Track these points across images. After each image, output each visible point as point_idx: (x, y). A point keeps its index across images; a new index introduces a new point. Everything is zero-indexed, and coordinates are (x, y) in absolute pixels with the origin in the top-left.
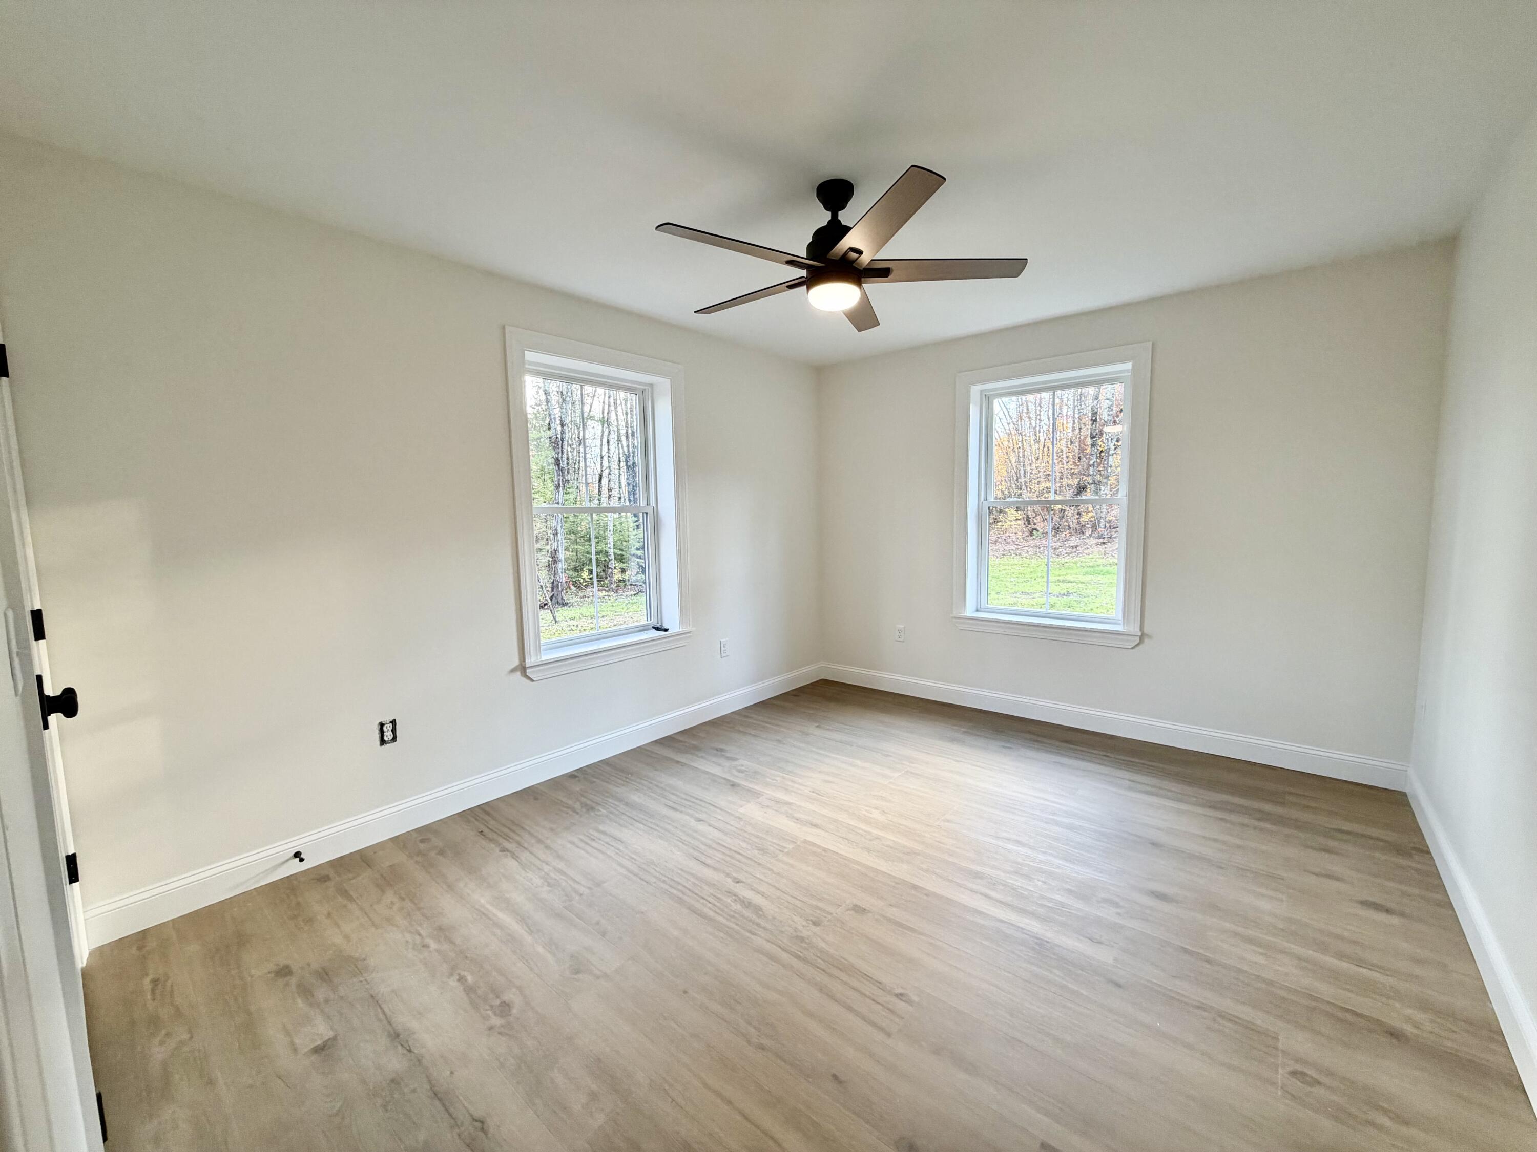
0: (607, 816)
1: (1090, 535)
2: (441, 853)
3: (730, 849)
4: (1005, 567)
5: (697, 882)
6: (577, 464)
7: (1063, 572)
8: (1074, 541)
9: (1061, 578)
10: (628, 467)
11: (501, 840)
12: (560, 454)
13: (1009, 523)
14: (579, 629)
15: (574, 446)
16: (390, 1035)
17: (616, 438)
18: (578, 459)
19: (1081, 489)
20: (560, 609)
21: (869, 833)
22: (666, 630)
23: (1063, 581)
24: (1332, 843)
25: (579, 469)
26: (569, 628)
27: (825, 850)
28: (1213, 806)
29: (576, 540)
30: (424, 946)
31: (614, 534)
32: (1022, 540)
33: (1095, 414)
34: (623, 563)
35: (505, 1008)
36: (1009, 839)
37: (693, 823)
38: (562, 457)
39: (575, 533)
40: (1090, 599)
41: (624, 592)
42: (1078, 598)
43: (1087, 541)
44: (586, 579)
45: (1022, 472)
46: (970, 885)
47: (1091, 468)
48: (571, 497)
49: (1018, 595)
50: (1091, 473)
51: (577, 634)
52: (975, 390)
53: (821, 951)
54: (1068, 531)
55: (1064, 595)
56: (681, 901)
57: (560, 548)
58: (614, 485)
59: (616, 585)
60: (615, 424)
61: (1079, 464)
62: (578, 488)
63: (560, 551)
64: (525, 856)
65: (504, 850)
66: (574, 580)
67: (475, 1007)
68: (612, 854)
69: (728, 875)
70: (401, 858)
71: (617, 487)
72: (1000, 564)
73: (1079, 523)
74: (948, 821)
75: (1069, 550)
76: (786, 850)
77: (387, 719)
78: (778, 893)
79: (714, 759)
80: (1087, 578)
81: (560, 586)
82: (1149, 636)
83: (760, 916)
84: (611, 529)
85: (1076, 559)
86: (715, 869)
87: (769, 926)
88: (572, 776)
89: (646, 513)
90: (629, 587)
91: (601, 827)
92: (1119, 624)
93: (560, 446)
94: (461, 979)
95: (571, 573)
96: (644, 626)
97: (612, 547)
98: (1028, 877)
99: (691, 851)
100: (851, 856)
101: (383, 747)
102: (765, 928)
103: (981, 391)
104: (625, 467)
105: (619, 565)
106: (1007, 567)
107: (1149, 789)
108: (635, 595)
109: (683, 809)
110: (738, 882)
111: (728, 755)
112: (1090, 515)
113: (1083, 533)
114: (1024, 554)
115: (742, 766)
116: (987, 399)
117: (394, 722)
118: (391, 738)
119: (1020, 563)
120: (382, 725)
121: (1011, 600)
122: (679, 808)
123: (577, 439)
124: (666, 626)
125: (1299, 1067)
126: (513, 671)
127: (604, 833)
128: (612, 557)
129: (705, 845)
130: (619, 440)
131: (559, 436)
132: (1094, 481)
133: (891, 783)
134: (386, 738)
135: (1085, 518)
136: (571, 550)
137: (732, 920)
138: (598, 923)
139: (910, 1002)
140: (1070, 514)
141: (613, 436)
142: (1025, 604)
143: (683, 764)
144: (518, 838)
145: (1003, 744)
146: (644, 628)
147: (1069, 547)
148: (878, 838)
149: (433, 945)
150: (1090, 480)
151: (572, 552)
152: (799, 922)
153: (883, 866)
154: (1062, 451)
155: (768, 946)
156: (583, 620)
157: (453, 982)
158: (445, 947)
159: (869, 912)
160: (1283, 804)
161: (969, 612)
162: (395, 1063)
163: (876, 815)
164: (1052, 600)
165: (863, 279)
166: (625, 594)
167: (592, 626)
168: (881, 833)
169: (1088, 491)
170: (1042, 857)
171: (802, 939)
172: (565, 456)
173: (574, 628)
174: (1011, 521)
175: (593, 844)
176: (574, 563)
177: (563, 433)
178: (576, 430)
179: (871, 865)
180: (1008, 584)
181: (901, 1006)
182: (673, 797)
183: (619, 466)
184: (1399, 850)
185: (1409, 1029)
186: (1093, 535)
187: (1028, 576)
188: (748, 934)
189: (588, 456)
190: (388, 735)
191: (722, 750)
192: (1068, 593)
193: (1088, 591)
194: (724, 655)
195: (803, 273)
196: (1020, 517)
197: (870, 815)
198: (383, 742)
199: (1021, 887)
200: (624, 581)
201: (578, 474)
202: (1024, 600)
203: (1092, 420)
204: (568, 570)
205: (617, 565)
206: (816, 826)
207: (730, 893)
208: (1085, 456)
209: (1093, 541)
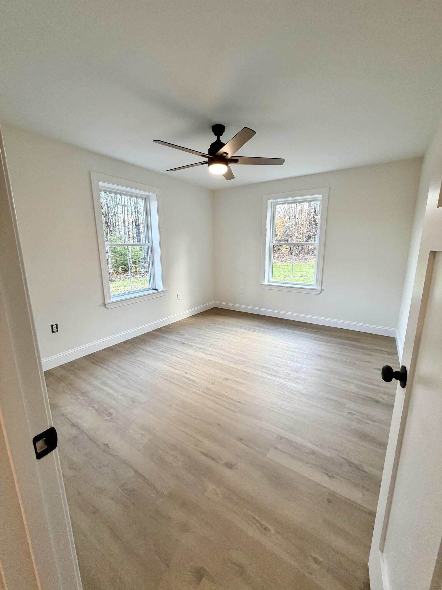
0: (139, 355)
1: (312, 255)
2: (79, 369)
3: (184, 364)
4: (281, 266)
5: (172, 374)
6: (115, 224)
7: (302, 268)
8: (306, 257)
9: (301, 270)
10: (136, 225)
11: (101, 365)
12: (108, 220)
13: (283, 250)
14: (119, 291)
15: (113, 216)
16: (71, 425)
17: (131, 213)
18: (115, 221)
19: (309, 237)
20: (111, 283)
21: (230, 356)
22: (157, 290)
23: (301, 272)
24: (372, 353)
25: (115, 226)
26: (115, 291)
27: (215, 362)
28: (339, 343)
29: (116, 255)
30: (78, 399)
31: (132, 253)
32: (288, 256)
33: (315, 209)
34: (136, 264)
35: (110, 414)
36: (275, 356)
37: (170, 356)
38: (108, 221)
39: (115, 252)
40: (310, 278)
41: (136, 276)
42: (306, 278)
43: (311, 257)
44: (121, 271)
45: (289, 230)
46: (262, 370)
47: (313, 230)
48: (113, 237)
49: (285, 277)
50: (313, 231)
51: (119, 292)
52: (269, 202)
53: (215, 391)
54: (304, 253)
55: (301, 276)
56: (167, 380)
57: (109, 258)
58: (131, 233)
59: (133, 273)
60: (130, 207)
61: (309, 228)
62: (115, 234)
63: (110, 260)
64: (110, 369)
65: (102, 368)
66: (116, 271)
67: (100, 414)
68: (142, 367)
69: (183, 372)
70: (63, 372)
71: (132, 233)
72: (280, 265)
73: (308, 250)
74: (256, 352)
75: (304, 260)
76: (202, 363)
77: (54, 323)
78: (200, 376)
79: (176, 335)
80: (310, 270)
81: (110, 274)
82: (324, 290)
83: (194, 383)
84: (130, 251)
85: (306, 263)
86: (178, 370)
87: (197, 385)
88: (125, 343)
89: (148, 246)
90: (139, 274)
91: (137, 359)
92: (314, 286)
93: (107, 216)
94: (93, 407)
95: (114, 269)
96: (149, 288)
97: (131, 258)
98: (280, 367)
99: (170, 365)
100: (223, 363)
101: (53, 334)
102: (196, 386)
103: (272, 202)
104: (135, 225)
105: (134, 265)
106: (282, 266)
107: (320, 339)
108: (141, 277)
109: (166, 352)
110: (187, 373)
111: (181, 334)
112: (312, 247)
113: (309, 254)
114: (288, 262)
115: (186, 337)
116: (274, 206)
117: (57, 325)
118: (56, 330)
119: (287, 265)
120: (52, 326)
121: (282, 278)
122: (165, 351)
123: (114, 213)
124: (157, 288)
125: (350, 411)
126: (100, 306)
127: (139, 361)
128: (131, 262)
129: (175, 363)
130: (132, 214)
131: (107, 212)
132: (314, 234)
133: (238, 341)
134: (54, 331)
135: (310, 248)
136: (113, 259)
137: (185, 384)
138: (139, 388)
139: (242, 403)
140: (305, 247)
141: (130, 212)
142: (288, 280)
143: (165, 337)
144: (106, 363)
145: (275, 327)
146: (148, 289)
147: (304, 259)
148: (233, 358)
149: (81, 398)
150: (312, 234)
151: (114, 260)
152: (207, 384)
153: (235, 366)
154: (303, 223)
155: (198, 391)
156: (121, 287)
157: (91, 408)
158: (86, 398)
159: (230, 379)
160: (359, 342)
161: (266, 282)
162: (74, 431)
163: (233, 351)
164: (297, 278)
165: (228, 163)
166: (137, 277)
167: (125, 289)
168: (234, 356)
169: (312, 238)
170: (285, 361)
171: (208, 389)
172: (109, 220)
173: (117, 290)
174: (284, 249)
175: (134, 364)
176: (115, 265)
177: (108, 211)
178: (113, 209)
179: (231, 366)
180: (282, 273)
181: (239, 404)
182: (162, 348)
183: (133, 225)
184: (389, 354)
185: (381, 400)
186: (313, 255)
187: (289, 270)
188: (190, 388)
189: (119, 220)
190: (55, 330)
191: (179, 332)
192: (303, 276)
193: (309, 275)
194: (178, 299)
195: (207, 159)
196: (288, 248)
197: (230, 351)
198: (53, 332)
199: (278, 370)
200: (136, 272)
201: (115, 228)
202: (287, 278)
203: (314, 211)
204: (113, 267)
205: (133, 265)
206: (212, 355)
207: (184, 377)
208: (311, 225)
209: (313, 257)
